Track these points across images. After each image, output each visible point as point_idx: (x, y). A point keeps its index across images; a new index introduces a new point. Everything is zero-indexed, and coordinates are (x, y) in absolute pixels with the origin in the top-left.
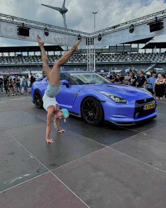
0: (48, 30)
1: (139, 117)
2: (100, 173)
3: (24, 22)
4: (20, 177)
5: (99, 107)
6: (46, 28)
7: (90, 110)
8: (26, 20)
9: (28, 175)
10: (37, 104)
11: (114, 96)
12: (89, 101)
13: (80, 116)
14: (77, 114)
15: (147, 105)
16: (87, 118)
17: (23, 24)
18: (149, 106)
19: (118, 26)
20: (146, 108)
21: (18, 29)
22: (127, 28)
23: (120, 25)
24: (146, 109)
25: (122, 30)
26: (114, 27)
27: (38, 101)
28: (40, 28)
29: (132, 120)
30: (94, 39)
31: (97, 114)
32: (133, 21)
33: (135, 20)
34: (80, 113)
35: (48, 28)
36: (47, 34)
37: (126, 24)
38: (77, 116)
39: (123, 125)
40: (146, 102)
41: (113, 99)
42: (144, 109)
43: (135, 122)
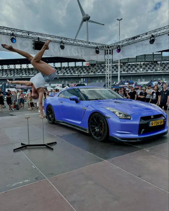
0: (64, 44)
1: (144, 133)
2: (90, 182)
3: (40, 37)
4: (21, 182)
5: (104, 123)
6: (62, 42)
7: (97, 125)
8: (41, 34)
9: (27, 181)
10: (50, 119)
11: (119, 113)
12: (95, 117)
13: (88, 132)
14: (85, 130)
15: (154, 122)
16: (93, 134)
17: (39, 38)
18: (155, 122)
19: (138, 36)
20: (152, 124)
21: (33, 44)
22: (147, 39)
23: (139, 35)
24: (152, 126)
25: (142, 40)
26: (134, 38)
27: (50, 116)
28: (55, 42)
29: (136, 136)
30: (113, 50)
31: (103, 130)
32: (154, 31)
33: (155, 30)
34: (88, 129)
35: (64, 41)
36: (62, 47)
37: (146, 34)
38: (85, 131)
39: (126, 141)
40: (153, 119)
41: (118, 115)
42: (149, 125)
43: (140, 139)
